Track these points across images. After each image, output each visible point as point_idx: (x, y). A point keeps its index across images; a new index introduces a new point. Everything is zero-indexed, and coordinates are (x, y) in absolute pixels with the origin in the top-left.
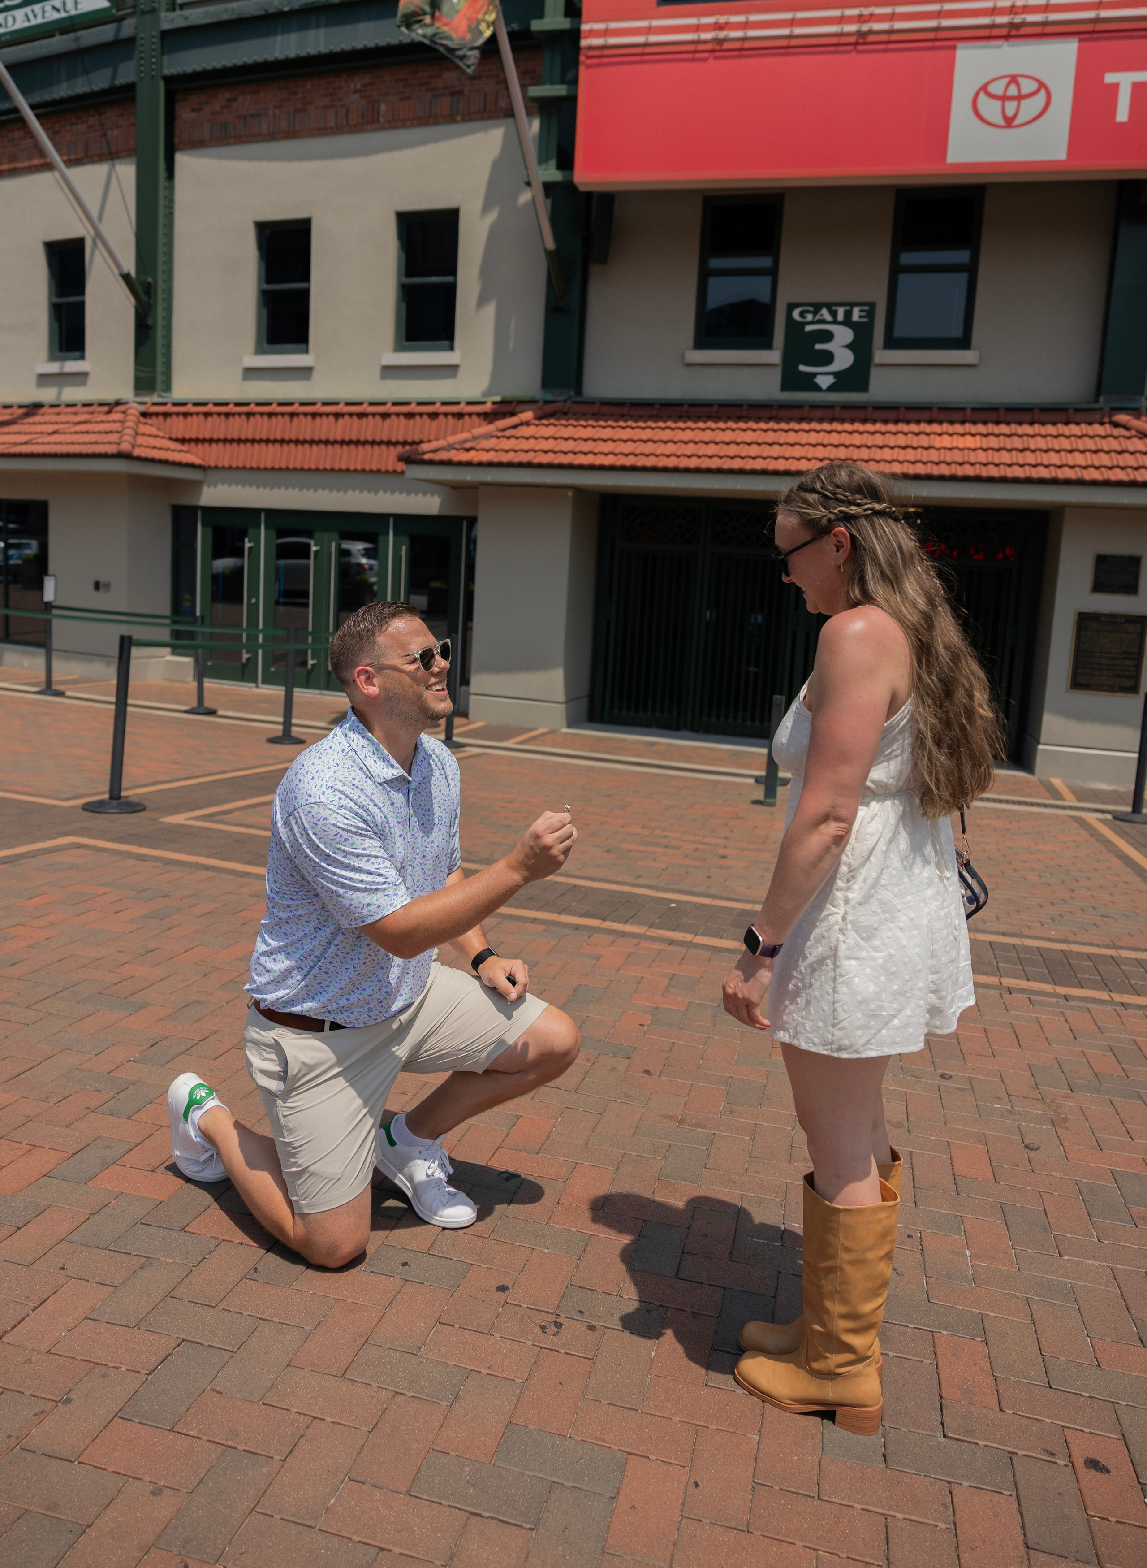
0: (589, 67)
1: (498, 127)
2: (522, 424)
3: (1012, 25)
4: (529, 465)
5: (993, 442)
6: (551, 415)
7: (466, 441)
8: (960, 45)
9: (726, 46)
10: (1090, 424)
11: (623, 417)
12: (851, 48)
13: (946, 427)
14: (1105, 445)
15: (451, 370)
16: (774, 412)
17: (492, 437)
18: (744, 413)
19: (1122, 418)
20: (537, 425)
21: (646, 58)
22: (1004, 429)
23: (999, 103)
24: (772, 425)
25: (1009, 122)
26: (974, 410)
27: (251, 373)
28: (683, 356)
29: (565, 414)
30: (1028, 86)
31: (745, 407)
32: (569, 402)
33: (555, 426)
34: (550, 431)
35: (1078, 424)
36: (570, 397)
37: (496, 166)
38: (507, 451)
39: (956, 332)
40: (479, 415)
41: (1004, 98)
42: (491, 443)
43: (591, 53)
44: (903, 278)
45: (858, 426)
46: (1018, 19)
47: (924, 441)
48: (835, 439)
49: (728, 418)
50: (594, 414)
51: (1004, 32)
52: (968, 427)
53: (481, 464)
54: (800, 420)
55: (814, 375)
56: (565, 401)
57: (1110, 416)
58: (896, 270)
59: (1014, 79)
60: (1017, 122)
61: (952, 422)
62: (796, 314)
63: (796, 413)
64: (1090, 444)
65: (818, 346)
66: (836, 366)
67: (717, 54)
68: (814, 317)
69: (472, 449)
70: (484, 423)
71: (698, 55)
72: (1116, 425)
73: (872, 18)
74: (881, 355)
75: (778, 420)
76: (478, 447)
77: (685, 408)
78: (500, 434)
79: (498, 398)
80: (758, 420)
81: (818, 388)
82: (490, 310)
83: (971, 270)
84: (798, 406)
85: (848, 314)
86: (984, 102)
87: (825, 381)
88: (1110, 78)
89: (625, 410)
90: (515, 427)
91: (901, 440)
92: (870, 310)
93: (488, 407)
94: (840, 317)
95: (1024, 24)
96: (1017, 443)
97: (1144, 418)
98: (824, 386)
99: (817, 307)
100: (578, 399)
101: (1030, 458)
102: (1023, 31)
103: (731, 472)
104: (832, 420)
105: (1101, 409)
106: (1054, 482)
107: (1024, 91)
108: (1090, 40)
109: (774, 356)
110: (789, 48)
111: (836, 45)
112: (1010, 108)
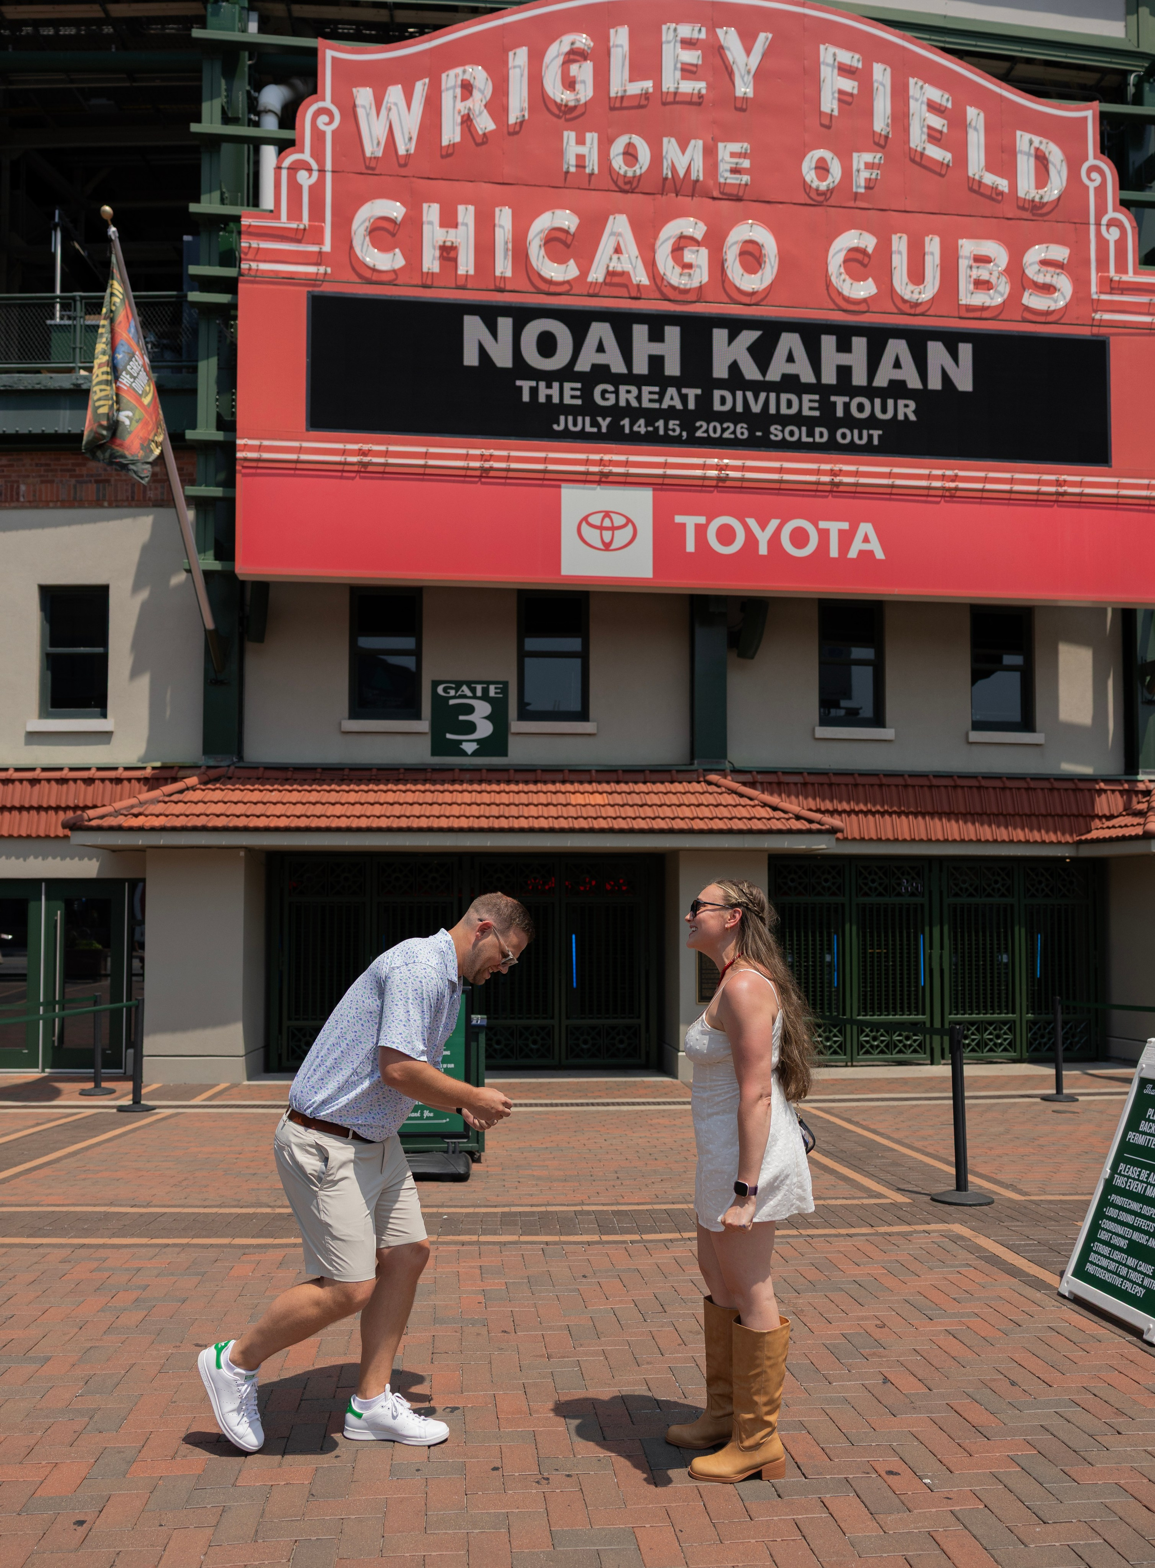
0: (245, 475)
1: (148, 515)
2: (188, 789)
3: (602, 474)
4: (204, 829)
5: (618, 799)
6: (216, 780)
7: (132, 807)
8: (563, 485)
9: (370, 469)
10: (690, 782)
11: (286, 781)
12: (477, 479)
13: (577, 787)
14: (704, 799)
15: (105, 736)
16: (429, 775)
17: (160, 802)
18: (401, 776)
19: (713, 777)
20: (203, 790)
21: (298, 472)
22: (623, 787)
23: (598, 531)
24: (428, 786)
25: (607, 546)
26: (597, 771)
28: (340, 724)
29: (230, 778)
30: (619, 521)
31: (402, 771)
32: (232, 767)
33: (222, 790)
34: (218, 795)
35: (680, 782)
36: (234, 763)
37: (146, 549)
38: (178, 816)
39: (576, 707)
40: (139, 780)
41: (601, 528)
42: (160, 808)
43: (246, 464)
44: (528, 661)
45: (503, 787)
46: (606, 470)
47: (561, 798)
48: (486, 798)
49: (387, 781)
50: (258, 779)
51: (597, 478)
52: (595, 786)
53: (153, 829)
54: (453, 782)
55: (460, 742)
56: (229, 766)
57: (704, 777)
58: (522, 655)
59: (607, 514)
60: (612, 547)
61: (581, 782)
62: (440, 690)
63: (449, 775)
64: (693, 799)
65: (461, 718)
66: (477, 735)
67: (362, 474)
68: (456, 692)
69: (140, 814)
70: (146, 788)
71: (345, 474)
72: (710, 783)
73: (491, 458)
74: (516, 726)
75: (434, 782)
76: (147, 812)
77: (346, 772)
78: (167, 799)
79: (158, 764)
80: (415, 782)
81: (464, 753)
82: (144, 681)
83: (584, 656)
84: (450, 769)
85: (485, 691)
86: (585, 528)
87: (469, 748)
88: (679, 519)
89: (289, 774)
90: (181, 792)
91: (543, 798)
92: (504, 688)
93: (148, 772)
94: (479, 693)
95: (610, 474)
96: (636, 799)
97: (729, 778)
98: (469, 752)
99: (458, 685)
100: (241, 764)
101: (649, 812)
102: (611, 479)
103: (400, 830)
104: (480, 782)
105: (697, 770)
106: (671, 831)
107: (616, 524)
108: (661, 490)
109: (423, 725)
110: (424, 475)
111: (464, 476)
112: (607, 536)
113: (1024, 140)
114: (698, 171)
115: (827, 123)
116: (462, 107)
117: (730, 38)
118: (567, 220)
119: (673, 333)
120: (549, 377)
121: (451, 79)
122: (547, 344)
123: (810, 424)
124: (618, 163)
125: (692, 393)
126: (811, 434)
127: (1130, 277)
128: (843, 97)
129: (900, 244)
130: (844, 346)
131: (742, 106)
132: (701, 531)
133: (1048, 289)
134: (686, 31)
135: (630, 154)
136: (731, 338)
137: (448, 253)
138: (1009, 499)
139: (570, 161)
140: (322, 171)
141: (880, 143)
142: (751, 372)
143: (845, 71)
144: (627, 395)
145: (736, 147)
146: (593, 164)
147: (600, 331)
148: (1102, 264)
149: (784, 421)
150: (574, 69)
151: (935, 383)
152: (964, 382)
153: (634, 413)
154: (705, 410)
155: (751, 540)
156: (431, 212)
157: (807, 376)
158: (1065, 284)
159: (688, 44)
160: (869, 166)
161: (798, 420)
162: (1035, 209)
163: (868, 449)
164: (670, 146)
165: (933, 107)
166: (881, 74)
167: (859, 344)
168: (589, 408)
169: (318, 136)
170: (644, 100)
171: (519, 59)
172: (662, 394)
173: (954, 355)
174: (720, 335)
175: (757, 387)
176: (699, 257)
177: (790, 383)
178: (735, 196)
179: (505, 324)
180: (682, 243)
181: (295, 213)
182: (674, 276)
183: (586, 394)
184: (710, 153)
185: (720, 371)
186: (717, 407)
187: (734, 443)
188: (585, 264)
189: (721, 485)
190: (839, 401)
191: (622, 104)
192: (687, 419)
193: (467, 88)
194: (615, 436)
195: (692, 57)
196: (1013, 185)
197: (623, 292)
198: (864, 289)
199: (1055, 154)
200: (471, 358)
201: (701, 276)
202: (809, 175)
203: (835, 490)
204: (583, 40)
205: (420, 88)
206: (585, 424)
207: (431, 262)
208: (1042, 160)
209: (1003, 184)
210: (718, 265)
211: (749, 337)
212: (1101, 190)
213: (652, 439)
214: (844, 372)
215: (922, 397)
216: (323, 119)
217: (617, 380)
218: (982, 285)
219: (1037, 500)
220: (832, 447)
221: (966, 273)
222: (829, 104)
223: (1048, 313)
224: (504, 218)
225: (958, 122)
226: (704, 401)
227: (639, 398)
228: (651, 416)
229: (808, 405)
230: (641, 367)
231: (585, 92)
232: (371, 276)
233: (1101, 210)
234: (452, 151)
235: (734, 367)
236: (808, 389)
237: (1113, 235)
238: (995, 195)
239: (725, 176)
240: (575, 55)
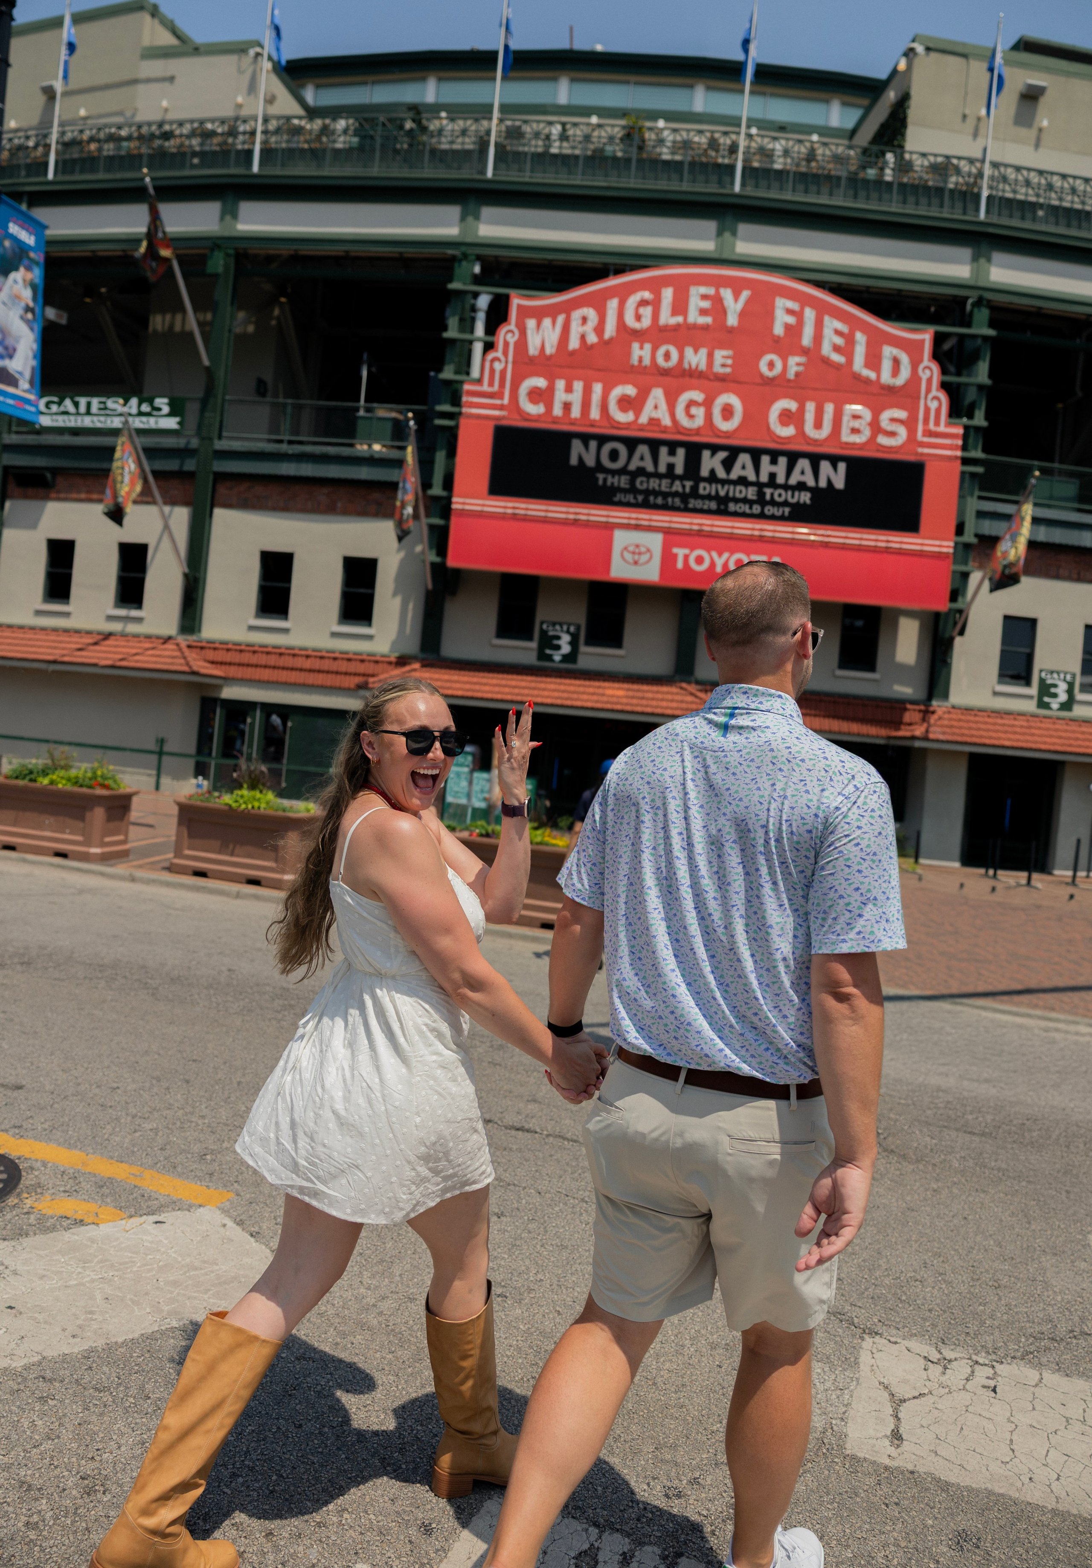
0: (455, 517)
3: (637, 525)
6: (426, 666)
8: (616, 530)
9: (518, 516)
11: (462, 669)
12: (572, 525)
14: (676, 698)
15: (370, 638)
16: (534, 672)
18: (520, 671)
19: (684, 685)
23: (632, 555)
24: (533, 678)
25: (636, 563)
26: (623, 677)
27: (252, 628)
28: (491, 641)
29: (434, 666)
30: (643, 549)
31: (521, 669)
32: (435, 660)
33: (430, 672)
36: (435, 658)
40: (388, 662)
41: (634, 553)
43: (456, 511)
45: (572, 681)
46: (640, 523)
47: (602, 690)
48: (562, 687)
49: (513, 673)
50: (448, 667)
51: (634, 527)
52: (620, 685)
54: (546, 676)
55: (553, 655)
56: (432, 660)
59: (637, 546)
60: (639, 563)
61: (613, 682)
62: (544, 627)
63: (544, 673)
64: (669, 697)
65: (554, 642)
66: (562, 652)
68: (553, 629)
73: (580, 513)
74: (583, 649)
75: (536, 676)
77: (492, 667)
79: (398, 656)
80: (527, 675)
81: (554, 661)
84: (545, 670)
85: (568, 629)
86: (626, 555)
87: (557, 659)
88: (675, 550)
89: (464, 666)
91: (591, 690)
92: (578, 628)
93: (393, 659)
94: (565, 630)
95: (641, 525)
98: (557, 661)
99: (554, 625)
100: (439, 659)
102: (641, 528)
103: (517, 701)
104: (560, 678)
107: (642, 552)
108: (668, 535)
109: (534, 645)
110: (545, 521)
111: (565, 522)
112: (636, 557)
113: (888, 351)
114: (703, 366)
115: (777, 340)
116: (581, 329)
117: (727, 294)
118: (630, 390)
119: (681, 452)
120: (613, 473)
121: (576, 315)
122: (614, 455)
123: (751, 503)
124: (660, 361)
125: (688, 484)
126: (751, 508)
127: (942, 428)
128: (787, 327)
129: (810, 408)
130: (774, 462)
131: (731, 330)
132: (686, 557)
133: (892, 434)
134: (703, 290)
135: (667, 356)
136: (713, 454)
137: (567, 406)
138: (859, 549)
139: (635, 361)
140: (507, 362)
141: (805, 352)
142: (721, 474)
143: (790, 312)
144: (654, 484)
145: (725, 353)
146: (647, 362)
147: (643, 449)
148: (926, 421)
149: (736, 500)
150: (642, 310)
151: (823, 484)
152: (839, 483)
153: (656, 493)
154: (694, 493)
155: (713, 564)
156: (560, 384)
157: (752, 477)
158: (902, 432)
159: (704, 297)
160: (798, 364)
161: (745, 500)
162: (890, 390)
163: (782, 518)
164: (689, 351)
165: (838, 332)
166: (809, 314)
167: (783, 461)
168: (633, 490)
169: (506, 344)
170: (677, 328)
171: (613, 305)
172: (672, 484)
173: (835, 467)
174: (706, 454)
175: (723, 482)
176: (699, 412)
177: (742, 481)
178: (721, 379)
179: (593, 444)
180: (691, 403)
181: (491, 384)
182: (685, 422)
183: (632, 482)
184: (710, 356)
185: (705, 472)
186: (701, 491)
187: (709, 512)
188: (638, 415)
189: (700, 533)
190: (768, 491)
191: (666, 329)
192: (684, 497)
193: (584, 320)
194: (646, 505)
195: (706, 304)
196: (879, 376)
197: (656, 428)
198: (788, 431)
199: (904, 359)
200: (574, 461)
201: (699, 422)
202: (763, 368)
203: (761, 539)
204: (647, 295)
205: (561, 319)
206: (630, 498)
207: (558, 411)
208: (896, 362)
209: (873, 375)
210: (709, 416)
211: (722, 455)
212: (930, 381)
213: (665, 507)
214: (773, 476)
215: (815, 491)
216: (509, 335)
217: (649, 475)
218: (855, 431)
219: (875, 550)
220: (762, 516)
221: (847, 423)
222: (778, 330)
223: (891, 448)
224: (597, 389)
225: (850, 340)
226: (695, 488)
227: (660, 485)
228: (665, 495)
229: (751, 493)
230: (662, 469)
231: (646, 322)
232: (527, 417)
233: (928, 390)
234: (574, 352)
235: (712, 472)
236: (752, 484)
237: (933, 405)
238: (867, 381)
239: (718, 369)
240: (643, 303)
